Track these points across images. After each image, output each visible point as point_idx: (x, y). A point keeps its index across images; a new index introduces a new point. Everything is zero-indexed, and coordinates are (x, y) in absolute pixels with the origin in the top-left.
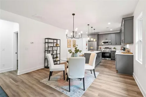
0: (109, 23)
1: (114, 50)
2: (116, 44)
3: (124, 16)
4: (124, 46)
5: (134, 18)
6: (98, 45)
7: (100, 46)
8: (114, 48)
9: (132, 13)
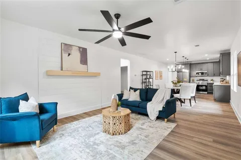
0: (206, 55)
1: (212, 82)
2: (214, 75)
3: (221, 51)
4: (224, 78)
5: (231, 54)
6: (190, 76)
7: (192, 78)
8: (212, 80)
9: (229, 50)
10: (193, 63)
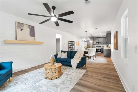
0: (100, 34)
1: (103, 47)
2: (104, 44)
3: (107, 32)
4: (108, 45)
5: (111, 33)
6: (93, 44)
8: (103, 46)
10: (94, 37)
